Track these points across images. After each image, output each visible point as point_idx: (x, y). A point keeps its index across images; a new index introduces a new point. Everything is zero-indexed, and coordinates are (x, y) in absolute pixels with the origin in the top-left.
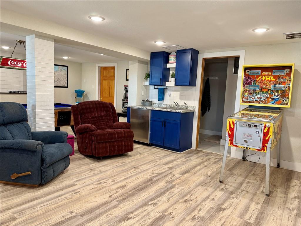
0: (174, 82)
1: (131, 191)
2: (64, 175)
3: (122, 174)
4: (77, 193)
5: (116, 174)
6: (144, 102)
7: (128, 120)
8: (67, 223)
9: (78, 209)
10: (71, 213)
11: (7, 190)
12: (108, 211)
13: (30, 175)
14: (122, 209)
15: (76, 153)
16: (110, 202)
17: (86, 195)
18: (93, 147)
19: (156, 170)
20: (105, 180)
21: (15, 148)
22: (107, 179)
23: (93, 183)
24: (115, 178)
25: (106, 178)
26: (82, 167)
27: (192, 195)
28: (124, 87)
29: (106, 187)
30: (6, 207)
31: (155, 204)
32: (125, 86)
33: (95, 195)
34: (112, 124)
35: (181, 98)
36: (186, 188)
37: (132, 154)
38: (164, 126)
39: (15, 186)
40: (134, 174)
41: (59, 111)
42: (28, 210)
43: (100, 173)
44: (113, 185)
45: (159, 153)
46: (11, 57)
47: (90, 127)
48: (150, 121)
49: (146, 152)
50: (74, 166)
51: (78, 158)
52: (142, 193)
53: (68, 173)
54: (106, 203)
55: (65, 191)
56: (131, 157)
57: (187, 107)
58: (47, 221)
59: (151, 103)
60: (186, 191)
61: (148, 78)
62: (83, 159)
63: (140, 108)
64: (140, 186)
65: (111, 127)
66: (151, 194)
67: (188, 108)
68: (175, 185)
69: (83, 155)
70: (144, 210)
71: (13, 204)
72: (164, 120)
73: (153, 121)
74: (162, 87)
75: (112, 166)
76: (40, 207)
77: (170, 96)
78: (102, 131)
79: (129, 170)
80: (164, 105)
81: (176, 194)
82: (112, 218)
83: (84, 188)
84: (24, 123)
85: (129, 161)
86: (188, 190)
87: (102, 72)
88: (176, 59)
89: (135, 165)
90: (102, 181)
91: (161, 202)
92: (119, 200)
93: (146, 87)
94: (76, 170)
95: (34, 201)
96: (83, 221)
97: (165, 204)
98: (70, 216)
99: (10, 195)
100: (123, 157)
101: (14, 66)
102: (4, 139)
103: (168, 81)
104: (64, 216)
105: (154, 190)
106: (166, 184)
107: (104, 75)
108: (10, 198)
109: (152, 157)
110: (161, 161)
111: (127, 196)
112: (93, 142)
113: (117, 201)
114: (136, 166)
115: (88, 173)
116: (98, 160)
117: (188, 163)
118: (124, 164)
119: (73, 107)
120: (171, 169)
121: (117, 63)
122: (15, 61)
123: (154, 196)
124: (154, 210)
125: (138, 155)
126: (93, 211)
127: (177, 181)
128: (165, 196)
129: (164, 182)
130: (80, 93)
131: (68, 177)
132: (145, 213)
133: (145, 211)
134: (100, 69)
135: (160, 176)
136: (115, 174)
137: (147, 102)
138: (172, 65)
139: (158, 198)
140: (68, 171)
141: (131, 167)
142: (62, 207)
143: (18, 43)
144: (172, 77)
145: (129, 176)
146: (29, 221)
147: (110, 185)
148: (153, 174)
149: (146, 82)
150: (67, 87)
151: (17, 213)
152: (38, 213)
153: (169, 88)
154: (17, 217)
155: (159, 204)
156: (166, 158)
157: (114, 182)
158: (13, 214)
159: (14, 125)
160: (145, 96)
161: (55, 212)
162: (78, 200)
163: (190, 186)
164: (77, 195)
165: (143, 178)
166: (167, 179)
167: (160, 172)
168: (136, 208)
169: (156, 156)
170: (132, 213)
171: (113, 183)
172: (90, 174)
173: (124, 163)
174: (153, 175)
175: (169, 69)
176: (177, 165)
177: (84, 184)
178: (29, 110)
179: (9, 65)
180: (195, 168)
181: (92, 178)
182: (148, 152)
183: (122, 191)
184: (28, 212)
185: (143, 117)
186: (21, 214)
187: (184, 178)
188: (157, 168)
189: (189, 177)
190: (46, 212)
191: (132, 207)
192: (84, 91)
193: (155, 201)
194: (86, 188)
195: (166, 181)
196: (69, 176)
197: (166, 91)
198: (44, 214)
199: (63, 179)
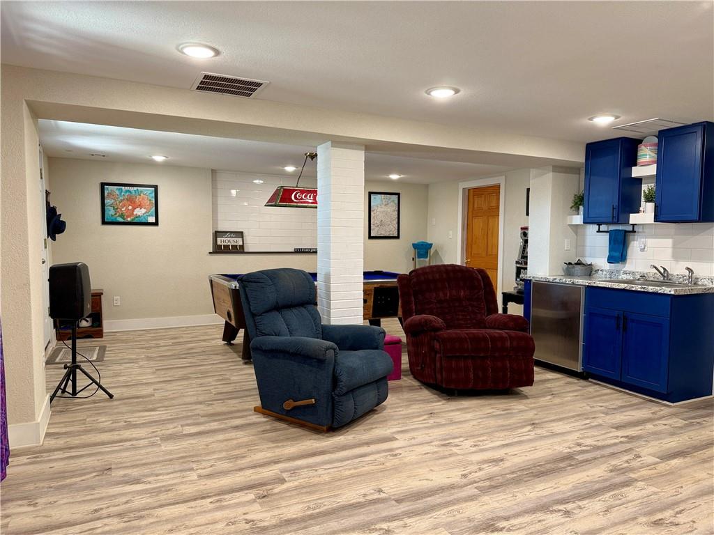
0: (653, 214)
1: (513, 473)
2: (376, 416)
3: (498, 435)
4: (396, 455)
5: (485, 431)
6: (570, 266)
7: (527, 311)
8: (367, 508)
9: (392, 486)
10: (379, 491)
11: (276, 430)
12: (454, 504)
13: (313, 405)
14: (485, 507)
15: (405, 375)
16: (462, 487)
17: (412, 464)
18: (438, 365)
19: (588, 437)
20: (457, 440)
21: (291, 351)
22: (462, 439)
23: (431, 442)
24: (481, 439)
25: (461, 437)
26: (414, 407)
27: (680, 512)
28: (520, 232)
29: (458, 455)
30: (273, 459)
31: (568, 512)
32: (522, 228)
33: (432, 465)
34: (484, 317)
35: (676, 257)
36: (667, 493)
37: (530, 394)
38: (621, 330)
39: (291, 424)
40: (528, 437)
41: (376, 286)
42: (305, 470)
43: (449, 424)
44: (473, 452)
45: (605, 397)
46: (297, 187)
47: (431, 321)
48: (582, 315)
49: (569, 392)
50: (399, 401)
51: (409, 386)
52: (541, 482)
53: (385, 413)
54: (451, 487)
55: (373, 448)
56: (527, 398)
57: (697, 279)
58: (335, 496)
59: (590, 270)
60: (665, 500)
61: (581, 208)
62: (417, 389)
63: (557, 281)
64: (539, 466)
65: (481, 324)
66: (563, 488)
67: (700, 283)
68: (636, 480)
69: (419, 381)
70: (537, 520)
71: (282, 455)
72: (622, 312)
73: (590, 316)
74: (621, 227)
75: (478, 413)
76: (326, 469)
77: (643, 250)
78: (458, 331)
79: (517, 428)
80: (625, 273)
81: (634, 501)
82: (459, 520)
83: (411, 449)
84: (311, 307)
85: (522, 407)
86: (672, 498)
87: (471, 200)
88: (659, 154)
89: (535, 419)
90: (451, 441)
91: (584, 512)
92: (483, 487)
93: (575, 228)
94: (400, 411)
95: (318, 457)
96: (399, 511)
97: (595, 518)
98: (376, 496)
99: (281, 438)
100: (507, 396)
101: (301, 203)
102: (276, 335)
103: (638, 211)
104: (365, 495)
105: (573, 482)
106: (610, 474)
107: (476, 206)
108: (280, 444)
109: (585, 405)
110: (608, 417)
111: (502, 483)
112: (438, 355)
113: (476, 488)
114: (537, 422)
115: (424, 420)
116: (448, 395)
117: (690, 433)
118: (508, 413)
119: (401, 278)
120: (632, 442)
121: (506, 177)
122: (302, 192)
123: (570, 494)
124: (562, 524)
125: (546, 396)
126: (423, 498)
127: (644, 472)
128: (599, 501)
129: (604, 467)
130: (422, 249)
131: (384, 421)
132: (538, 526)
133: (539, 521)
134: (467, 194)
135: (598, 454)
136: (482, 432)
137: (579, 267)
138: (645, 169)
139: (580, 500)
140: (384, 408)
141: (525, 422)
142: (363, 478)
143: (308, 158)
144: (648, 200)
145: (516, 440)
146: (304, 490)
147: (467, 451)
148: (579, 445)
149: (575, 217)
150: (398, 237)
151: (287, 471)
152: (321, 480)
153: (641, 230)
154: (287, 479)
155: (580, 516)
156: (624, 412)
157: (477, 447)
158: (282, 472)
159: (294, 310)
160: (574, 250)
161: (349, 484)
162: (396, 469)
163: (681, 490)
164: (395, 460)
165: (550, 451)
166: (613, 463)
167: (600, 444)
168: (518, 511)
169: (595, 405)
170: (507, 519)
171: (474, 449)
172: (428, 423)
173: (508, 411)
174: (578, 449)
175: (639, 181)
176: (655, 433)
177: (413, 442)
178: (319, 283)
179: (293, 202)
180: (708, 448)
181: (430, 431)
182: (575, 394)
183: (494, 469)
184: (305, 473)
185: (564, 305)
186: (293, 475)
187: (668, 468)
188: (591, 432)
189: (684, 468)
190: (335, 480)
191: (509, 507)
192: (431, 245)
193: (569, 506)
194: (414, 448)
195: (611, 468)
196: (386, 421)
197: (631, 237)
198: (330, 483)
199: (373, 423)
